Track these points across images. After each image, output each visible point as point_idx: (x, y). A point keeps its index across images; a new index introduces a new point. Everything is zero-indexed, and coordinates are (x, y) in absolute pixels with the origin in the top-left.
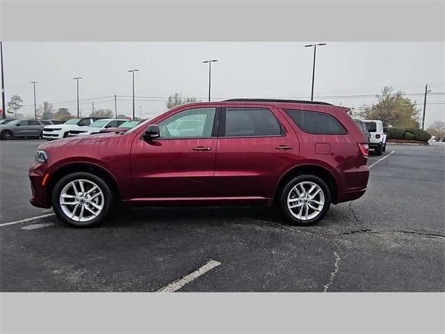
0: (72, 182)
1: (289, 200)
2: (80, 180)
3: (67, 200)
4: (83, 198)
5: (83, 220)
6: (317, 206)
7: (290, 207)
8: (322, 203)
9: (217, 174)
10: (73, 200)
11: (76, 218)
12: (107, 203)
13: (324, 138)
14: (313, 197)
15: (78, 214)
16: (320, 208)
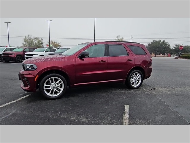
0: (49, 79)
1: (131, 80)
2: (53, 77)
3: (46, 87)
4: (54, 86)
5: (54, 96)
6: (139, 81)
7: (131, 83)
8: (140, 80)
9: (108, 71)
10: (49, 87)
11: (51, 96)
12: (65, 87)
13: (141, 56)
14: (138, 78)
15: (51, 93)
16: (140, 82)
